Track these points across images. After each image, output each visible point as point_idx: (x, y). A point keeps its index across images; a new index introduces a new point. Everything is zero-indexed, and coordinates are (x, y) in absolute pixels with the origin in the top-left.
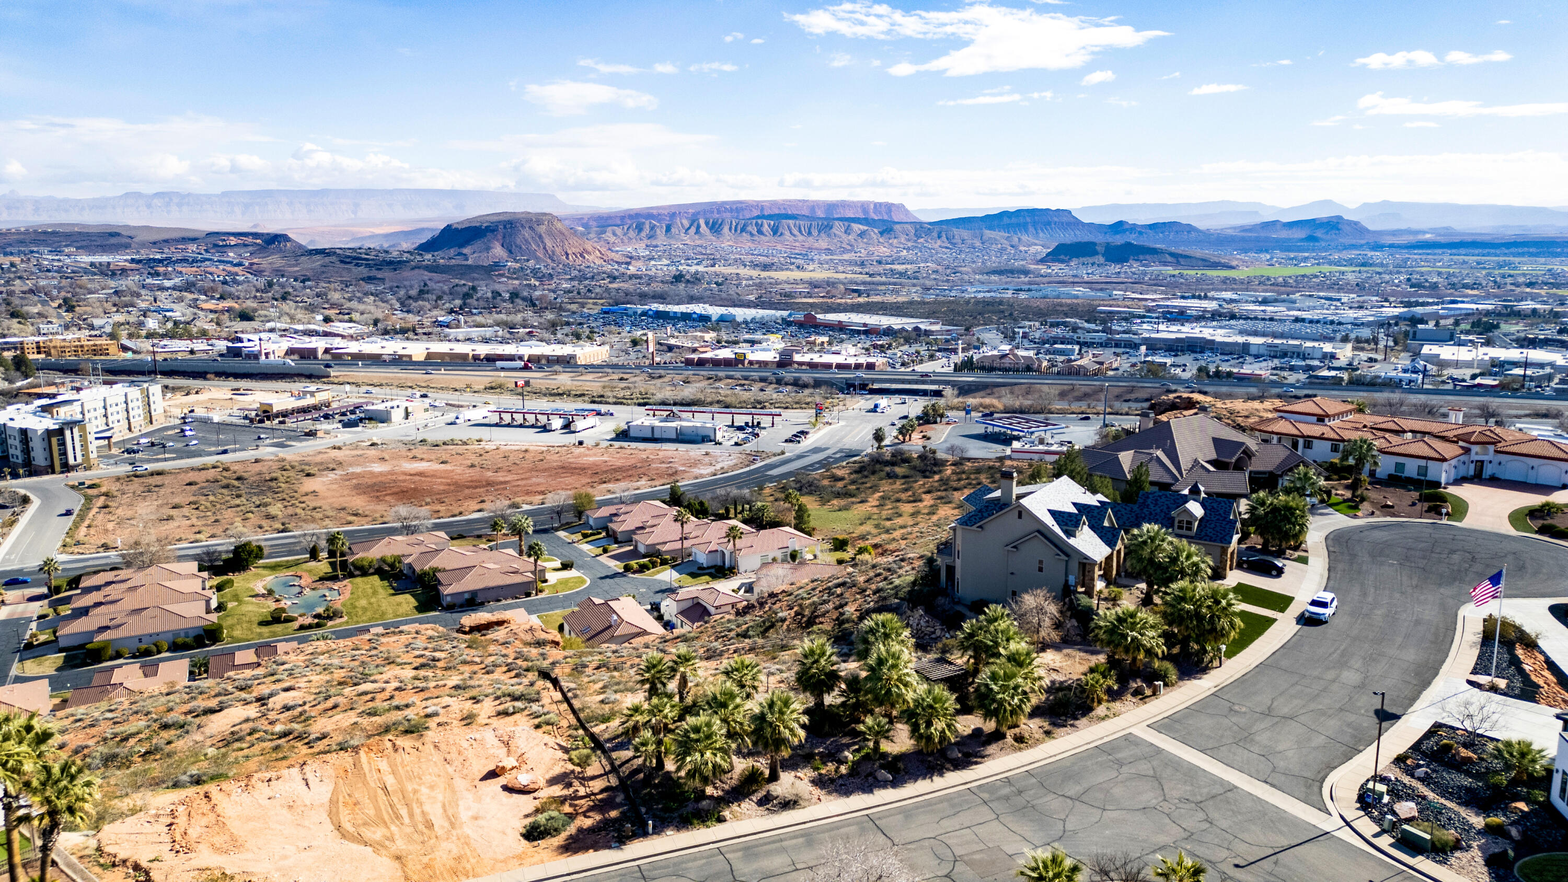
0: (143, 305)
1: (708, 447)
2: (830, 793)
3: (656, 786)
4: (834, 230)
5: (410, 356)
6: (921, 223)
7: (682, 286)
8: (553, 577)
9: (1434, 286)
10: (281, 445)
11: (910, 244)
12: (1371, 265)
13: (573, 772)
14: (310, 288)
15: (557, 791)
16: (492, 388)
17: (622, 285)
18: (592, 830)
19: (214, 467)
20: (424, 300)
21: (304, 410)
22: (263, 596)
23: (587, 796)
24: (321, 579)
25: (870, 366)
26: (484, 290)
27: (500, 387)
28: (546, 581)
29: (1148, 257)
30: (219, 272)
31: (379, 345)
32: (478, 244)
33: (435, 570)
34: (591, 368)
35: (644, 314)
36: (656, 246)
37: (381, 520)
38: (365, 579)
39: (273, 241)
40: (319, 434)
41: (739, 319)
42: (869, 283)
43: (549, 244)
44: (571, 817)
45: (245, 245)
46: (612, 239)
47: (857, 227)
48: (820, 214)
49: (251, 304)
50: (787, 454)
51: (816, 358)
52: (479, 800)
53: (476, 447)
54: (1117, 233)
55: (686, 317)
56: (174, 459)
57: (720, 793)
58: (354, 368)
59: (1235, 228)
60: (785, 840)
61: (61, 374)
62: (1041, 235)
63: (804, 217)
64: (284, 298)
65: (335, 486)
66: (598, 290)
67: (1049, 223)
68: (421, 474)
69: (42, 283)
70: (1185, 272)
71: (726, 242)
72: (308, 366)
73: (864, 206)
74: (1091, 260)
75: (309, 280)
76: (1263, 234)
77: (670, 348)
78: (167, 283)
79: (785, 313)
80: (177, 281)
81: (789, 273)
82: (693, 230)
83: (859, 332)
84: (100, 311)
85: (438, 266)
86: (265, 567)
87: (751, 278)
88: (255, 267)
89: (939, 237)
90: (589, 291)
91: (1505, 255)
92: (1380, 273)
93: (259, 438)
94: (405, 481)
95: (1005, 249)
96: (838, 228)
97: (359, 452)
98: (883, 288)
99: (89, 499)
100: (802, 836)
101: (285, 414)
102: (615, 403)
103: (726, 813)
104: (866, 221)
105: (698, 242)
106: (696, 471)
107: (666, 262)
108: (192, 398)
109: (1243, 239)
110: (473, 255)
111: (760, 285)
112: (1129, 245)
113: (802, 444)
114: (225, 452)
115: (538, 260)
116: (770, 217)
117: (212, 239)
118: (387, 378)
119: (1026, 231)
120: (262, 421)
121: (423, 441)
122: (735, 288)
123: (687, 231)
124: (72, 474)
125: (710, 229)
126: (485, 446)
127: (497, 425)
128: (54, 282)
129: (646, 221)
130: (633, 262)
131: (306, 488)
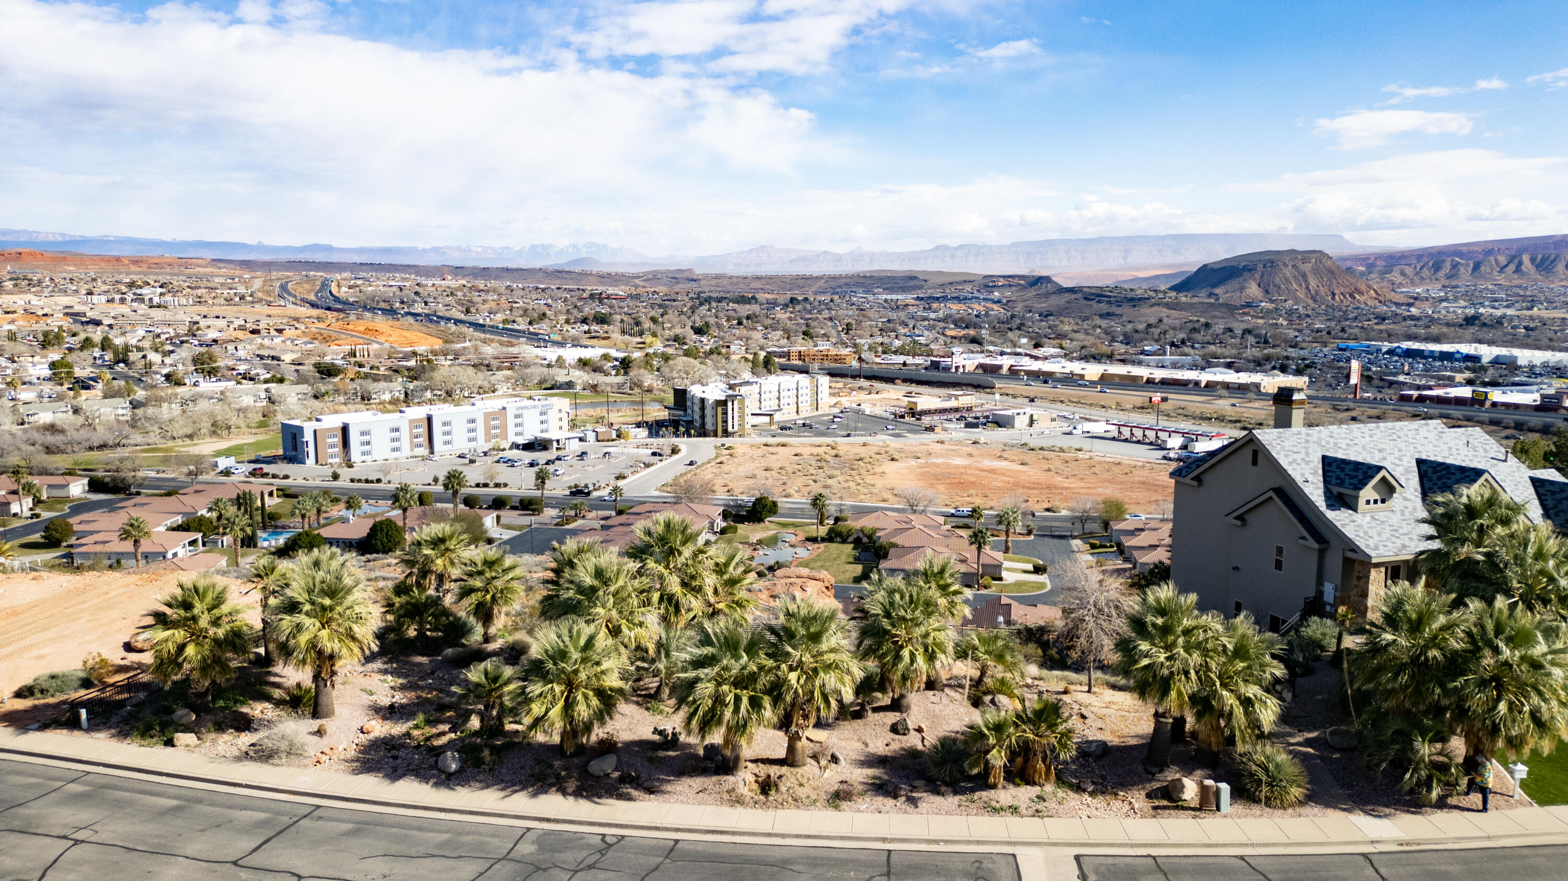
5: (1084, 376)
8: (1010, 577)
10: (901, 436)
19: (828, 445)
21: (944, 411)
22: (750, 544)
26: (1220, 327)
30: (978, 308)
31: (1062, 365)
35: (1391, 351)
36: (1455, 287)
38: (841, 545)
39: (1037, 281)
40: (937, 430)
41: (1522, 362)
46: (1398, 279)
53: (1070, 455)
55: (1445, 357)
56: (808, 436)
58: (1019, 382)
61: (795, 373)
65: (905, 471)
69: (842, 312)
72: (985, 378)
75: (1051, 315)
84: (867, 335)
85: (1178, 304)
88: (1010, 304)
93: (888, 428)
94: (971, 475)
97: (958, 448)
99: (717, 456)
108: (870, 396)
115: (1297, 301)
117: (986, 281)
120: (902, 417)
121: (1025, 444)
122: (1550, 334)
123: (1502, 269)
124: (730, 439)
125: (1537, 267)
126: (1080, 455)
127: (1113, 439)
128: (850, 313)
129: (1449, 259)
130: (1417, 303)
131: (878, 470)
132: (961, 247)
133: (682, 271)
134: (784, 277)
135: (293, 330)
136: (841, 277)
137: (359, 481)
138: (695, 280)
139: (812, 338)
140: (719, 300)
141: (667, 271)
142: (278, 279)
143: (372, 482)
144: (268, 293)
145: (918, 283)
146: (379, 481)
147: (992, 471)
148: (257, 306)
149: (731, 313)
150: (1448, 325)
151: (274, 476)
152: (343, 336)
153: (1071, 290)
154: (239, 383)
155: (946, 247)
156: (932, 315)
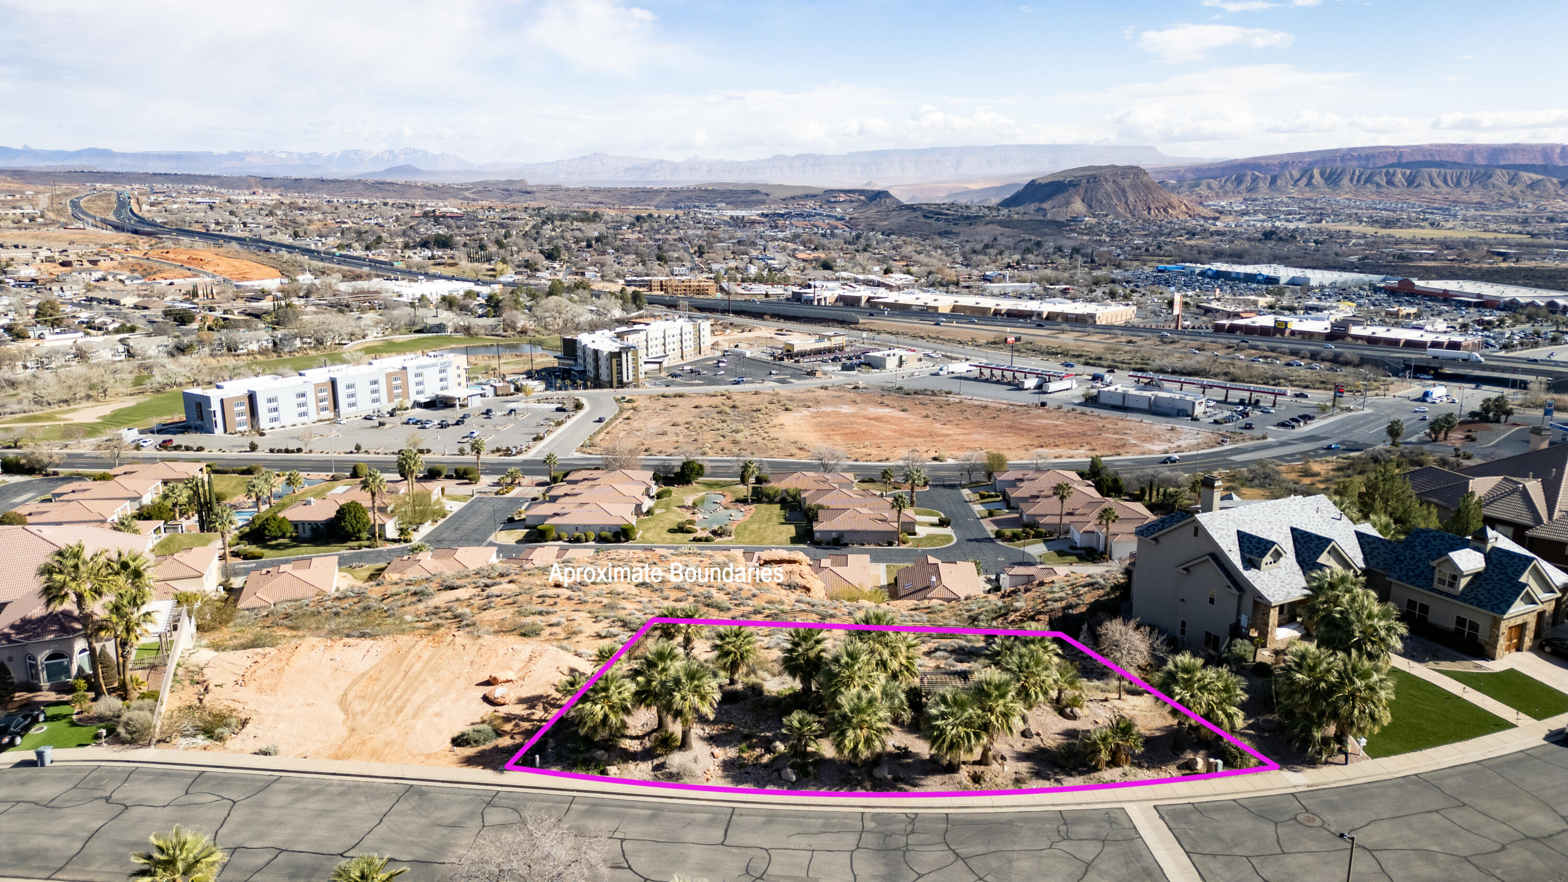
0: (754, 253)
1: (1178, 422)
4: (1493, 180)
5: (938, 308)
7: (1270, 244)
8: (922, 531)
10: (783, 382)
14: (891, 241)
16: (995, 343)
17: (1200, 242)
19: (722, 395)
20: (986, 254)
21: (818, 352)
22: (687, 508)
24: (738, 501)
26: (1048, 245)
27: (1002, 342)
28: (915, 534)
30: (824, 225)
31: (917, 296)
32: (1059, 199)
33: (819, 507)
34: (1108, 329)
35: (1203, 274)
36: (1255, 200)
38: (769, 506)
39: (876, 196)
40: (818, 374)
41: (1313, 283)
42: (1527, 245)
43: (1131, 199)
45: (851, 201)
46: (1205, 192)
47: (1528, 176)
48: (1480, 160)
49: (834, 254)
50: (1270, 440)
51: (1383, 332)
53: (942, 398)
55: (1251, 279)
56: (699, 385)
58: (881, 317)
61: (665, 308)
63: (1454, 165)
64: (864, 250)
65: (801, 422)
66: (1169, 247)
69: (691, 232)
71: (1343, 195)
72: (849, 314)
73: (1546, 151)
75: (893, 233)
77: (1208, 312)
79: (1381, 278)
80: (788, 233)
81: (1417, 230)
83: (1466, 304)
84: (720, 258)
85: (1011, 221)
86: (703, 484)
87: (1364, 236)
88: (853, 221)
90: (1160, 248)
93: (771, 373)
96: (1500, 178)
97: (841, 394)
98: (1544, 251)
99: (621, 411)
101: (803, 354)
103: (614, 768)
104: (1544, 169)
105: (1307, 195)
106: (1148, 446)
107: (1261, 217)
108: (745, 335)
110: (1053, 210)
111: (1372, 245)
113: (1297, 430)
114: (738, 383)
115: (1117, 215)
116: (1408, 165)
117: (827, 196)
118: (905, 328)
120: (782, 359)
121: (900, 388)
122: (1336, 248)
123: (1296, 182)
124: (625, 389)
125: (1326, 180)
126: (951, 398)
127: (976, 379)
128: (699, 232)
129: (1249, 173)
130: (1222, 217)
131: (777, 421)
132: (798, 157)
133: (514, 182)
134: (623, 189)
135: (108, 261)
136: (682, 190)
137: (279, 451)
138: (529, 193)
139: (666, 262)
140: (563, 218)
141: (496, 183)
142: (66, 195)
143: (293, 452)
144: (58, 212)
145: (761, 197)
146: (299, 450)
147: (878, 419)
148: (51, 229)
149: (577, 233)
150: (1249, 239)
151: (188, 449)
152: (166, 267)
153: (911, 208)
154: (87, 334)
155: (783, 157)
156: (780, 235)
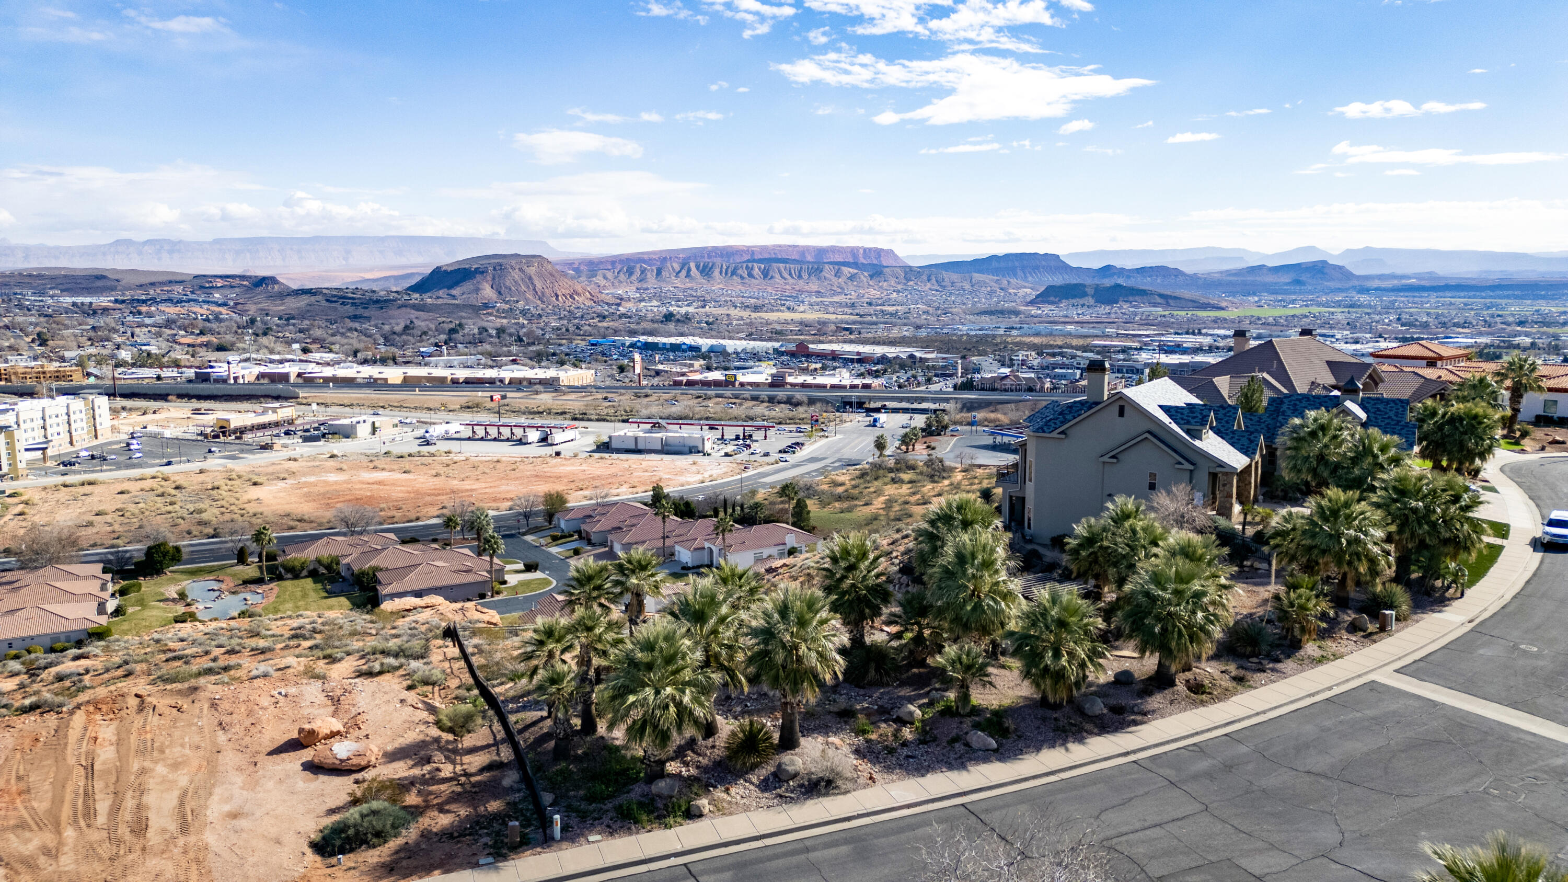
0: (119, 340)
1: (698, 457)
2: (889, 769)
3: (578, 759)
4: (824, 273)
5: (386, 380)
6: (911, 268)
7: (671, 325)
8: (512, 579)
9: (1425, 325)
10: (233, 458)
11: (900, 287)
12: (1359, 306)
13: (437, 740)
14: (294, 325)
15: (401, 770)
16: (468, 407)
17: (611, 324)
18: (448, 835)
19: (153, 478)
20: (409, 334)
22: (174, 600)
23: (454, 779)
24: (246, 583)
25: (866, 387)
26: (471, 327)
27: (477, 406)
28: (505, 582)
29: (1137, 298)
30: (202, 311)
31: (355, 370)
32: (468, 286)
33: (376, 569)
35: (633, 345)
36: (647, 289)
37: (328, 526)
39: (261, 282)
40: (276, 448)
42: (860, 323)
43: (539, 286)
44: (416, 812)
46: (603, 282)
47: (847, 271)
49: (229, 338)
50: (781, 464)
51: (809, 380)
52: (252, 784)
53: (444, 459)
54: (1105, 277)
55: (675, 348)
56: (111, 470)
57: (693, 771)
58: (325, 390)
59: (1221, 273)
60: (814, 849)
62: (1030, 279)
64: (265, 334)
65: (282, 494)
66: (586, 328)
67: (1037, 268)
68: (380, 483)
69: (19, 319)
70: (1175, 313)
71: (717, 285)
74: (1081, 301)
76: (1250, 278)
77: (658, 373)
78: (148, 321)
79: (777, 345)
80: (159, 319)
81: (779, 314)
82: (684, 273)
83: (852, 361)
86: (183, 572)
87: (742, 318)
88: (239, 307)
89: (929, 280)
90: (578, 328)
91: (1491, 297)
92: (1369, 314)
93: (210, 451)
94: (361, 489)
95: (995, 292)
97: (317, 463)
98: (874, 326)
100: (846, 842)
101: (243, 430)
102: (598, 420)
103: (704, 803)
104: (855, 265)
107: (656, 303)
108: (149, 417)
109: (1230, 284)
110: (462, 295)
111: (751, 324)
112: (1118, 286)
115: (527, 302)
116: (760, 261)
117: (199, 282)
119: (1015, 275)
120: (216, 436)
121: (388, 453)
123: (677, 274)
125: (701, 272)
127: (469, 439)
128: (33, 319)
129: (637, 265)
130: (623, 303)
131: (249, 496)
150: (654, 321)
153: (309, 292)
